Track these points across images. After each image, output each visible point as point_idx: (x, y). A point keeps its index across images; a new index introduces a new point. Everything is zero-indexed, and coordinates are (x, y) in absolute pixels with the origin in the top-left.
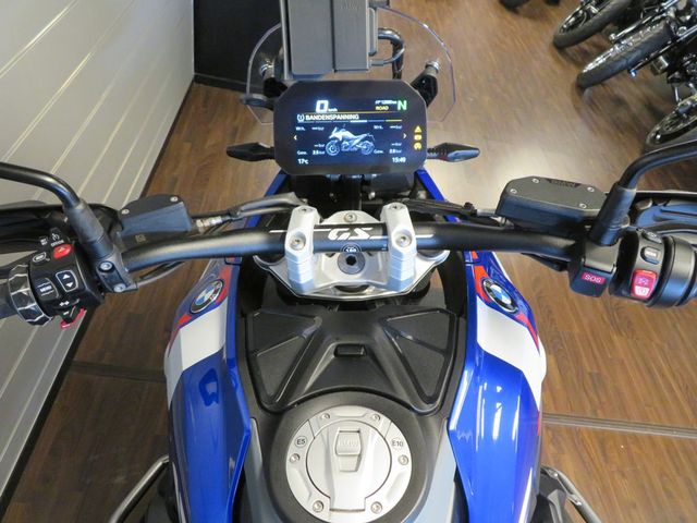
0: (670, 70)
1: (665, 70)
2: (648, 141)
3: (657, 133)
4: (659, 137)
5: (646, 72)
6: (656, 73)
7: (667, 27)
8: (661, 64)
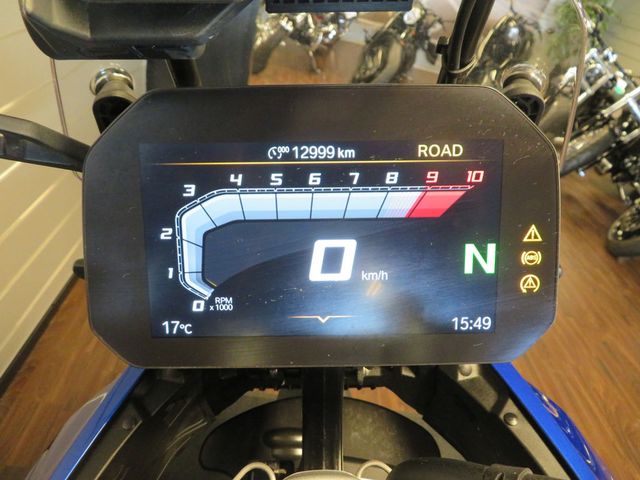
0: (613, 171)
1: (610, 171)
2: (610, 237)
3: (618, 228)
4: (620, 233)
5: (591, 172)
6: (600, 174)
7: (612, 131)
8: (604, 166)
